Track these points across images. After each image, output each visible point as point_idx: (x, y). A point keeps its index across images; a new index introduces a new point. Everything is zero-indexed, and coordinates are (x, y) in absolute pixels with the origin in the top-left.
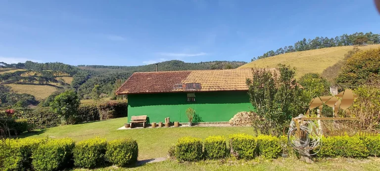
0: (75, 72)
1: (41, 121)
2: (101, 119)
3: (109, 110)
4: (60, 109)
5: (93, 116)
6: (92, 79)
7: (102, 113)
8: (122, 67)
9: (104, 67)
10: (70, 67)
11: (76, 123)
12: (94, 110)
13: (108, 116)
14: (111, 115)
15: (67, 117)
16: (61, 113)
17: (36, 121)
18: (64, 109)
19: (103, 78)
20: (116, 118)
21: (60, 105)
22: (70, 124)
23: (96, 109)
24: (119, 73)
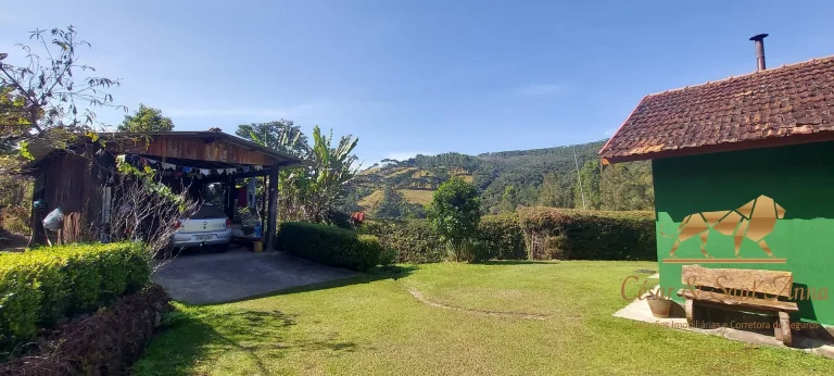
0: (475, 167)
1: (418, 247)
2: (530, 257)
3: (551, 235)
4: (442, 221)
5: (512, 247)
6: (501, 178)
7: (531, 242)
8: (553, 151)
9: (521, 153)
10: (468, 158)
11: (476, 262)
12: (512, 231)
13: (548, 250)
14: (556, 250)
15: (457, 243)
16: (445, 232)
17: (411, 246)
18: (450, 221)
19: (519, 176)
20: (570, 258)
21: (442, 212)
22: (464, 259)
23: (518, 229)
24: (549, 161)
